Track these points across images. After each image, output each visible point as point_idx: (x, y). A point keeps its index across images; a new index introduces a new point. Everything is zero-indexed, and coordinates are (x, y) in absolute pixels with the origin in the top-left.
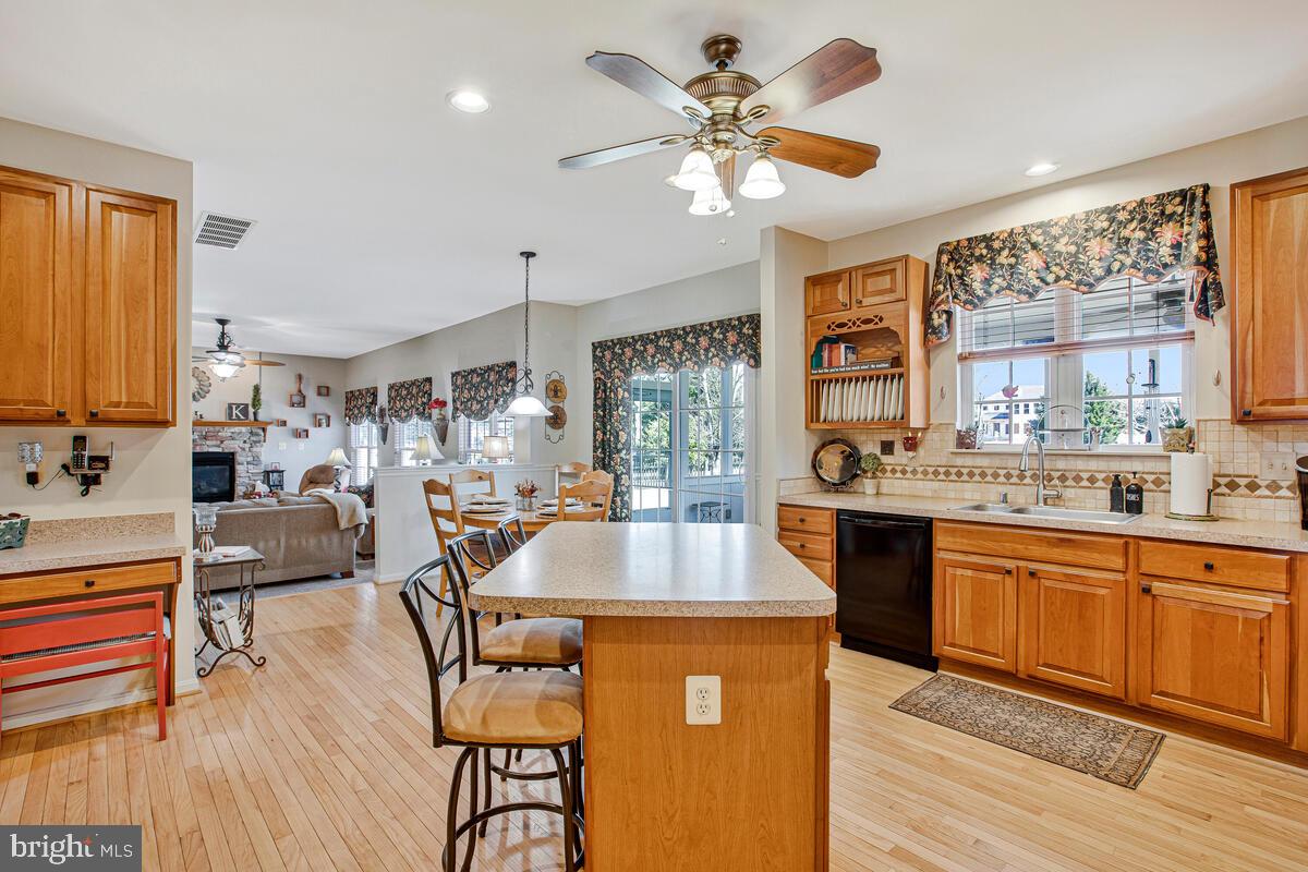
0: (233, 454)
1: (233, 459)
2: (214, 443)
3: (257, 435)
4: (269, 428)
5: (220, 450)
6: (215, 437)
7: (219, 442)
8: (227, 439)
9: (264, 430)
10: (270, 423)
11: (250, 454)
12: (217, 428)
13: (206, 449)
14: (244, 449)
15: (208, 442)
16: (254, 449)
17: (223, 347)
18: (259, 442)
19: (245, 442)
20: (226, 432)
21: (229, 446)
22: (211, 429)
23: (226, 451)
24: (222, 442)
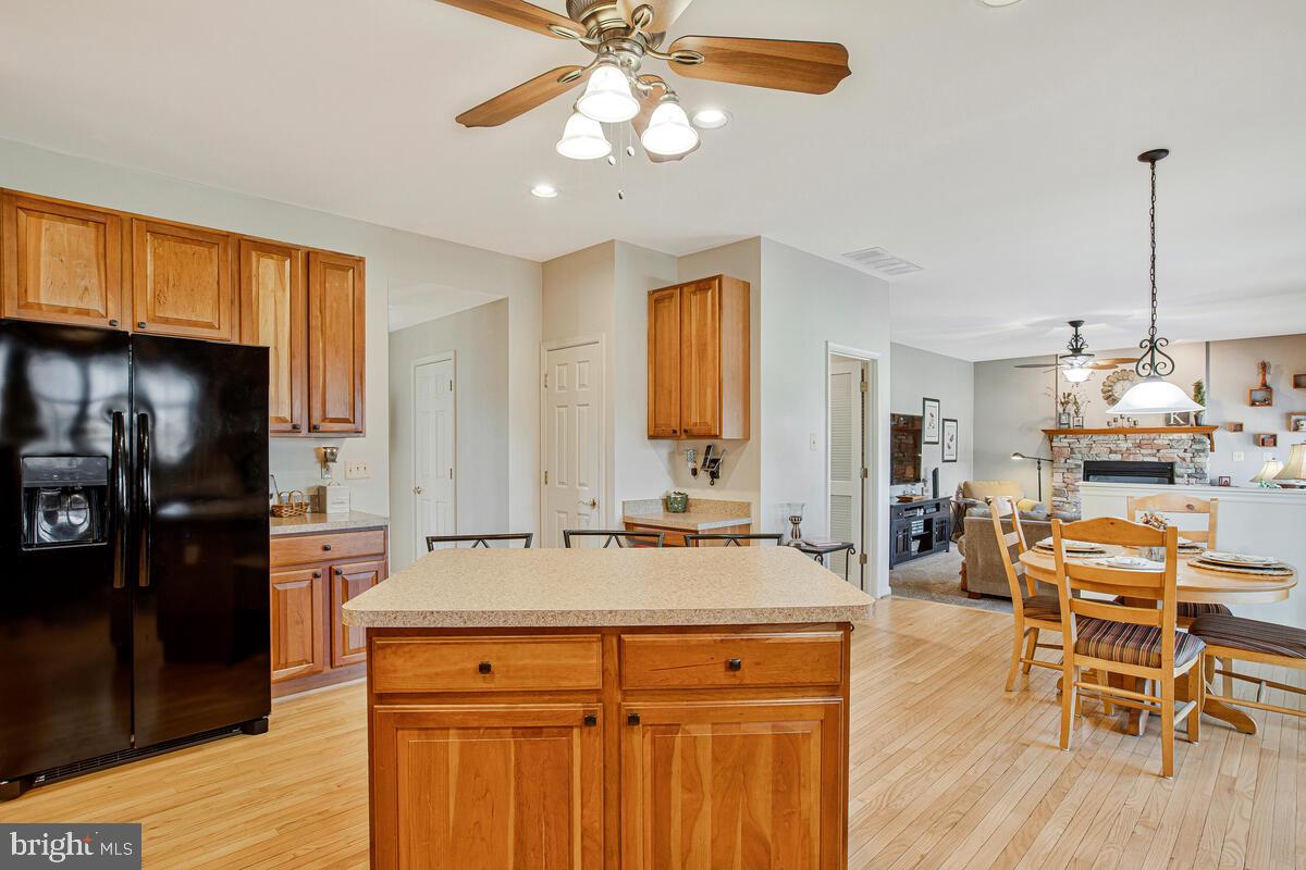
0: (1172, 464)
1: (1172, 471)
2: (1150, 451)
3: (1200, 442)
4: (1216, 434)
5: (1156, 460)
6: (1151, 445)
7: (1155, 451)
8: (1165, 447)
9: (1209, 436)
10: (1216, 427)
11: (1191, 465)
12: (1152, 436)
13: (1140, 459)
14: (1184, 459)
15: (1143, 451)
16: (1197, 460)
17: (1077, 351)
18: (1203, 451)
19: (1185, 451)
20: (1163, 439)
21: (1166, 456)
22: (1146, 436)
23: (1163, 461)
24: (1158, 451)
